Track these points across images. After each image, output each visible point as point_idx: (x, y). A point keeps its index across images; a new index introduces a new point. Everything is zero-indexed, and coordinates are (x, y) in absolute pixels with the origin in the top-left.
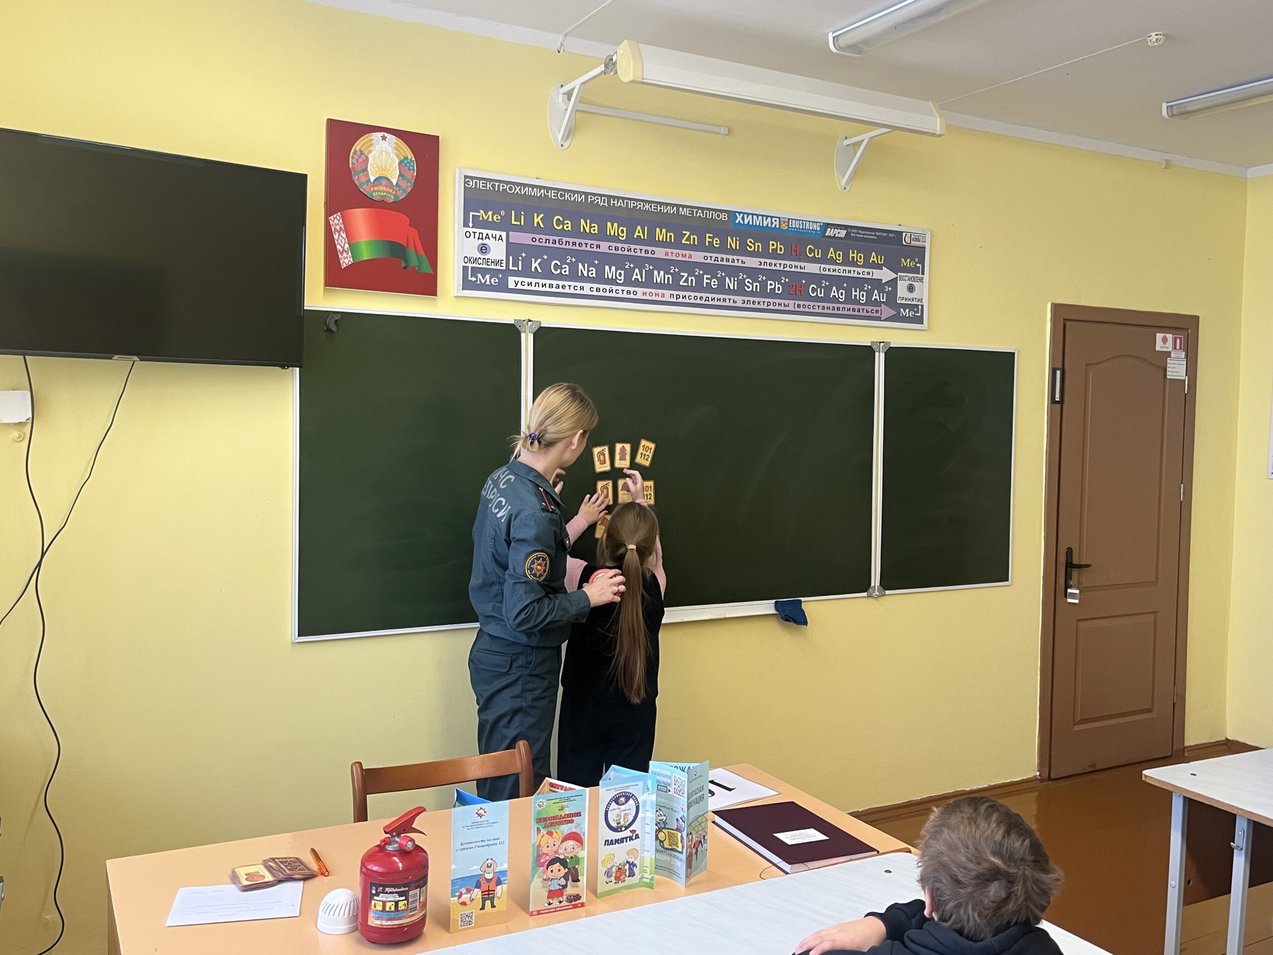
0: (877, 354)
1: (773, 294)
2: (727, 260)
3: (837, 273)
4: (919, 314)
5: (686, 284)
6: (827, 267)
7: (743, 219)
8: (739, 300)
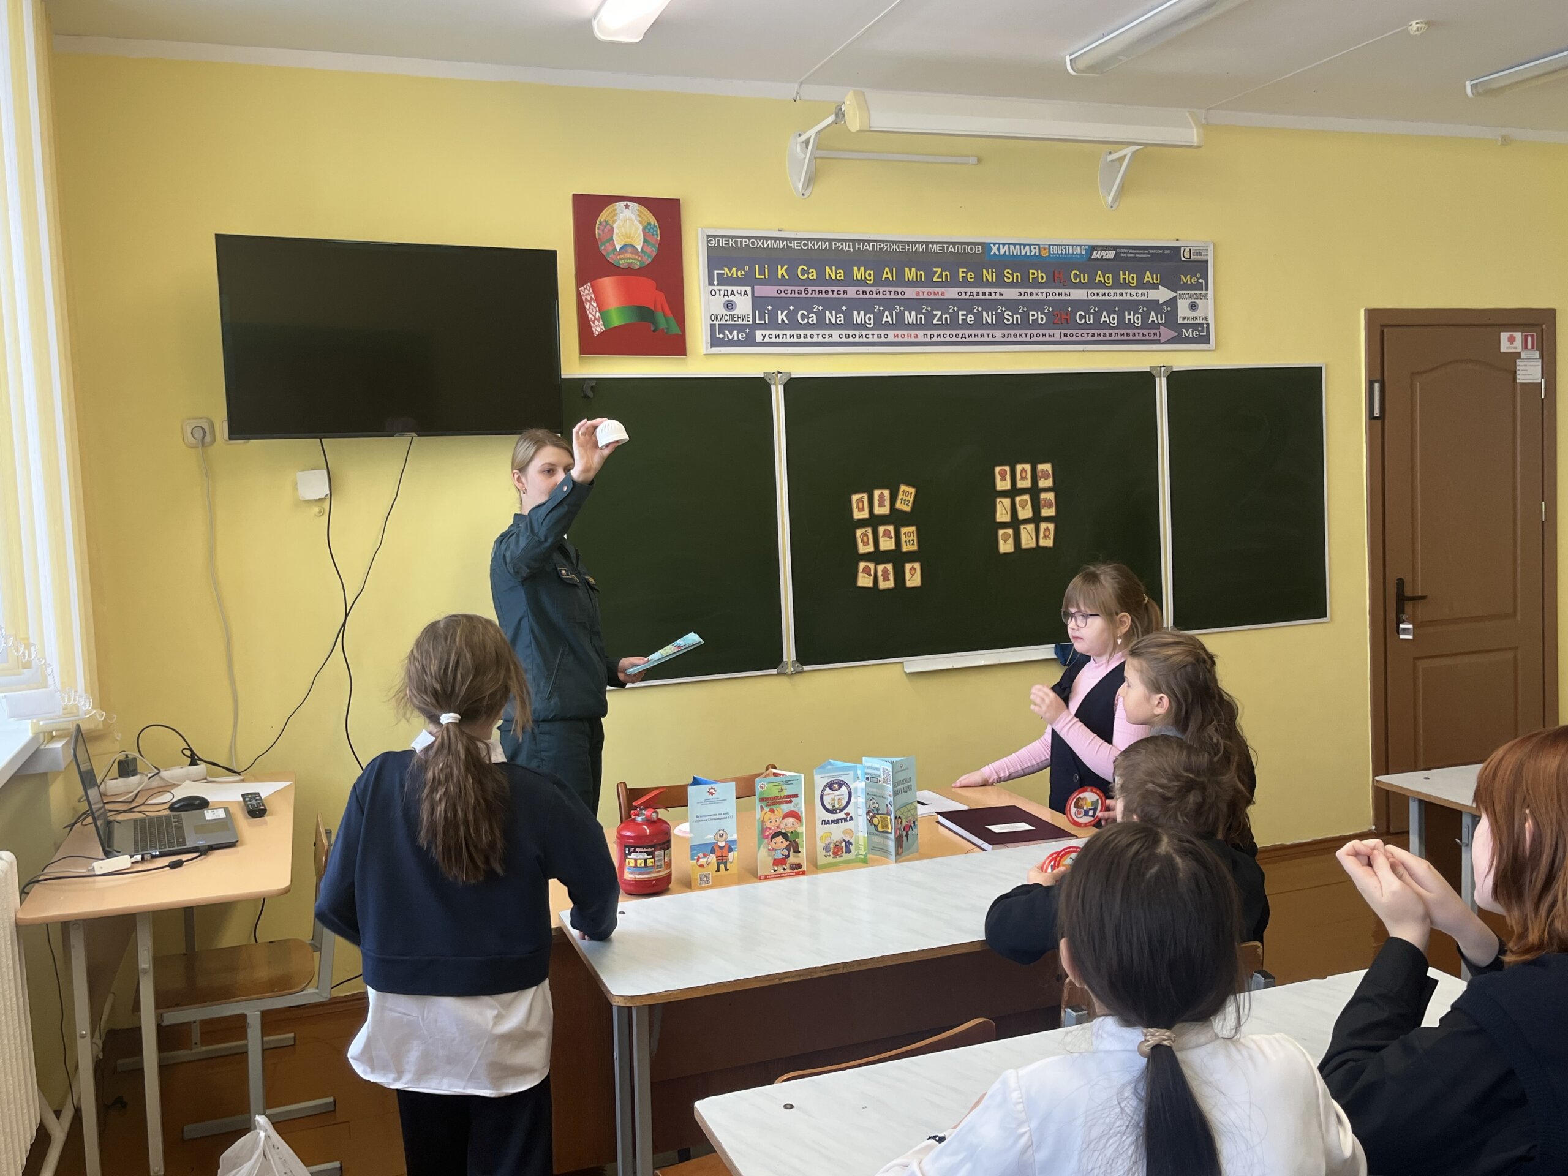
0: (1157, 380)
1: (1035, 325)
2: (984, 294)
3: (1107, 297)
4: (1205, 334)
5: (940, 323)
6: (1095, 291)
7: (998, 249)
8: (999, 334)
